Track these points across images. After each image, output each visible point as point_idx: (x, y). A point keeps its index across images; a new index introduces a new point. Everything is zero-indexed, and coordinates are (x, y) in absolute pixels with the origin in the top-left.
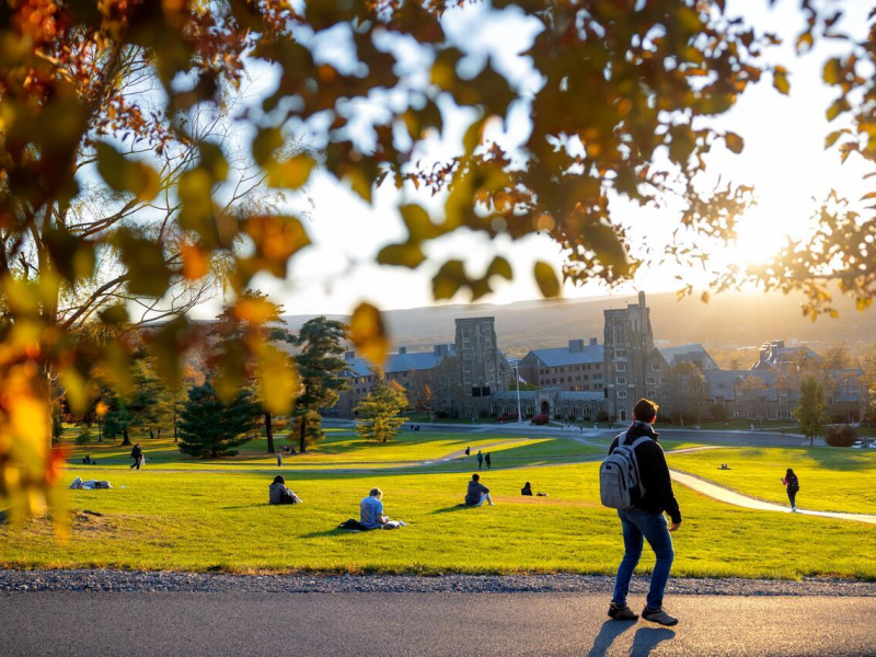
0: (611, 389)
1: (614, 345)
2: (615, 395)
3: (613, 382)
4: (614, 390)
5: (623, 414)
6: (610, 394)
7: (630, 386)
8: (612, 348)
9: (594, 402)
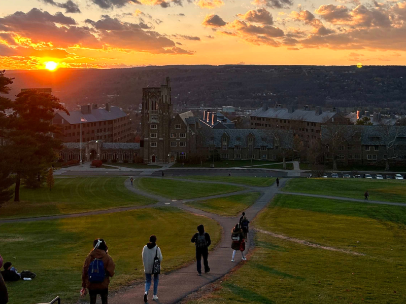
0: (146, 141)
1: (149, 111)
2: (149, 145)
3: (148, 136)
4: (148, 141)
5: (154, 157)
6: (145, 144)
7: (160, 139)
8: (148, 114)
9: (131, 150)
